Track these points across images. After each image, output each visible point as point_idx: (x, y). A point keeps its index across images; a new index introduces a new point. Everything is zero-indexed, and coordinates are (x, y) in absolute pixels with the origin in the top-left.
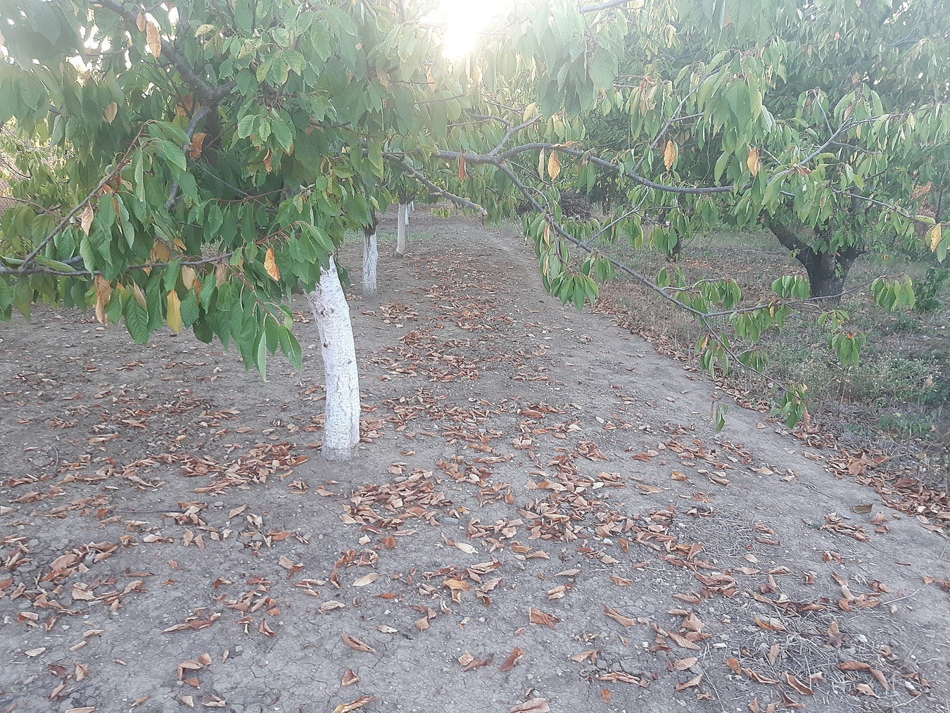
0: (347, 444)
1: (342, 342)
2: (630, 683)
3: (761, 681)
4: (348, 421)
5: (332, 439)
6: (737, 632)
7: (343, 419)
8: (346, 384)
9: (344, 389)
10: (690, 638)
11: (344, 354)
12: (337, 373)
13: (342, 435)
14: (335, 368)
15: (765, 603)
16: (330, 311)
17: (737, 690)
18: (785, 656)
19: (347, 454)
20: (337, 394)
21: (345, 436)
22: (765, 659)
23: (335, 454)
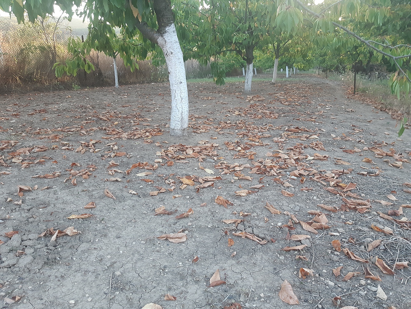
0: (179, 127)
1: (177, 71)
2: (253, 240)
3: (353, 258)
4: (180, 115)
5: (173, 124)
6: (353, 229)
7: (178, 114)
8: (179, 94)
9: (178, 97)
10: (314, 226)
11: (178, 78)
12: (174, 88)
13: (177, 122)
14: (174, 85)
15: (388, 220)
16: (170, 53)
17: (330, 259)
18: (382, 247)
19: (180, 133)
20: (175, 100)
21: (178, 123)
22: (365, 247)
23: (174, 132)
